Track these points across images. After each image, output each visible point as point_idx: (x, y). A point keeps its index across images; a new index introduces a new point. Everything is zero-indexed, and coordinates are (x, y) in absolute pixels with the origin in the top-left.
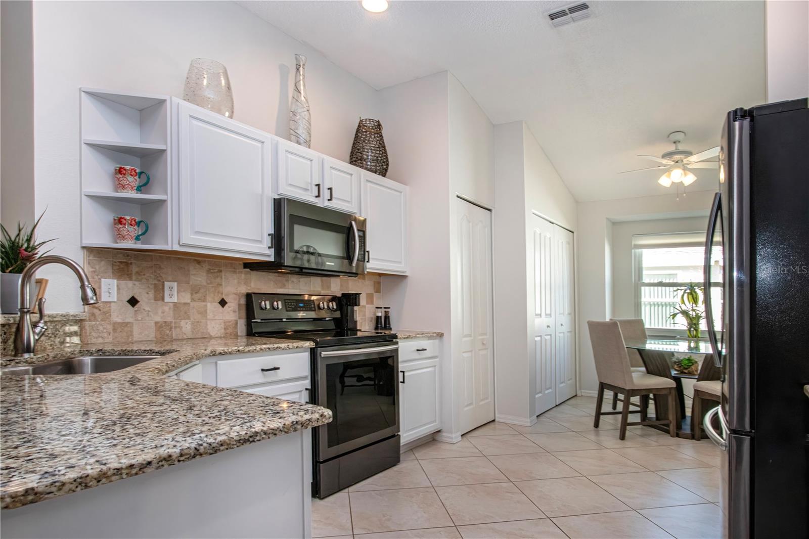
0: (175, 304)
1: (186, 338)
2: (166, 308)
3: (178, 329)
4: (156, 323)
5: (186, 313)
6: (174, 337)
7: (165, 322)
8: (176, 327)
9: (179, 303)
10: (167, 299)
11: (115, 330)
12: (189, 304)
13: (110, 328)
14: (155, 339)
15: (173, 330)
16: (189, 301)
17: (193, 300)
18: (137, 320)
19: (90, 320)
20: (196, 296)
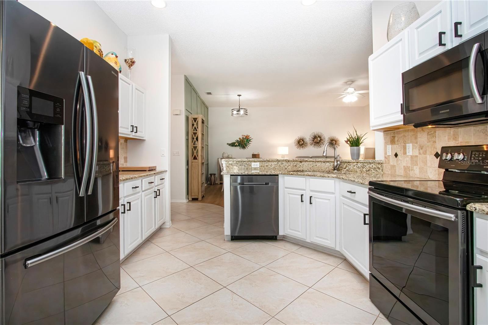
0: (412, 157)
1: (416, 177)
2: (408, 159)
3: (413, 171)
4: (404, 166)
5: (416, 162)
6: (411, 176)
7: (407, 166)
8: (412, 170)
9: (413, 156)
10: (408, 154)
11: (391, 168)
12: (417, 156)
13: (390, 167)
14: (403, 175)
15: (410, 171)
16: (418, 154)
17: (420, 154)
18: (397, 164)
19: (385, 163)
20: (421, 151)
